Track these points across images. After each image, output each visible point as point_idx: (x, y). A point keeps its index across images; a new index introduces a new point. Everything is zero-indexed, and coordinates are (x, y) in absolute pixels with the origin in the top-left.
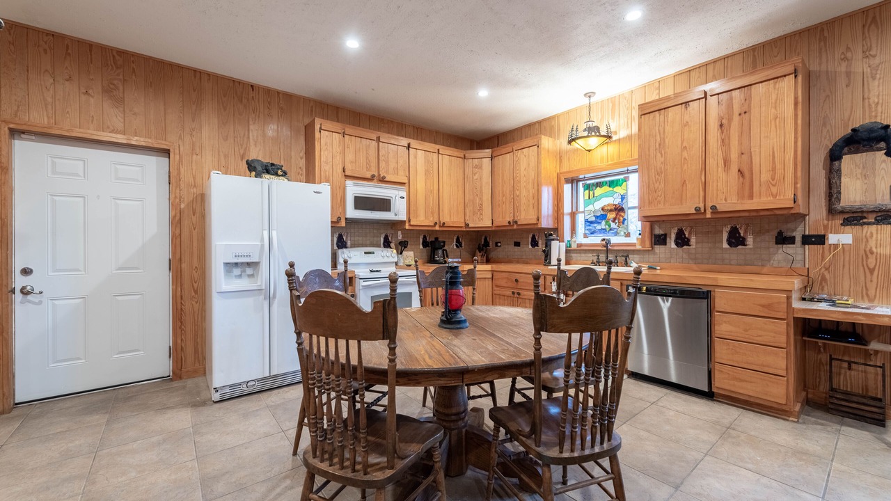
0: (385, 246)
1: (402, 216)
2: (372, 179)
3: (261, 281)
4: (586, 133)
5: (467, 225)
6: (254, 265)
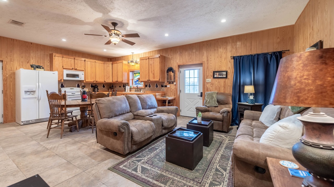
0: (78, 87)
1: (83, 79)
2: (73, 69)
3: (36, 95)
4: (130, 62)
5: (105, 82)
6: (34, 92)
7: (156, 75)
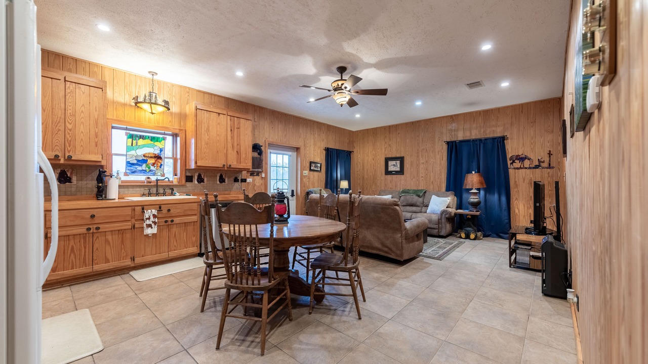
7: (243, 156)
